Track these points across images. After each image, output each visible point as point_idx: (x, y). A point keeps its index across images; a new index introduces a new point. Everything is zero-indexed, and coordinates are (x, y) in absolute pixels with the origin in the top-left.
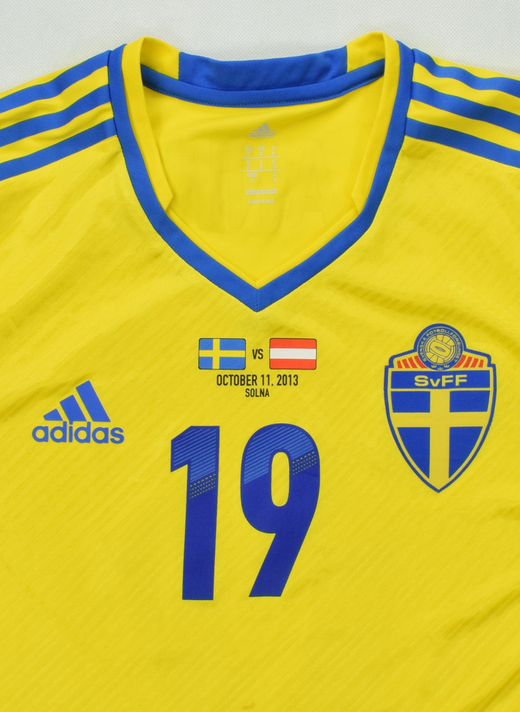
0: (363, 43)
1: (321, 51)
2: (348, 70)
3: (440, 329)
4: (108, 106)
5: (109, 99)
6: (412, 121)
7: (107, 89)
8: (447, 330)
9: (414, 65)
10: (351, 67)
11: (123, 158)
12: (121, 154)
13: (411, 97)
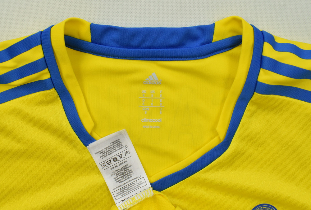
0: (227, 23)
1: (194, 25)
2: (213, 41)
3: (265, 207)
4: (46, 70)
5: (46, 66)
6: (261, 83)
7: (44, 60)
8: (269, 207)
9: (263, 43)
10: (216, 39)
11: (60, 101)
12: (59, 98)
13: (261, 66)
